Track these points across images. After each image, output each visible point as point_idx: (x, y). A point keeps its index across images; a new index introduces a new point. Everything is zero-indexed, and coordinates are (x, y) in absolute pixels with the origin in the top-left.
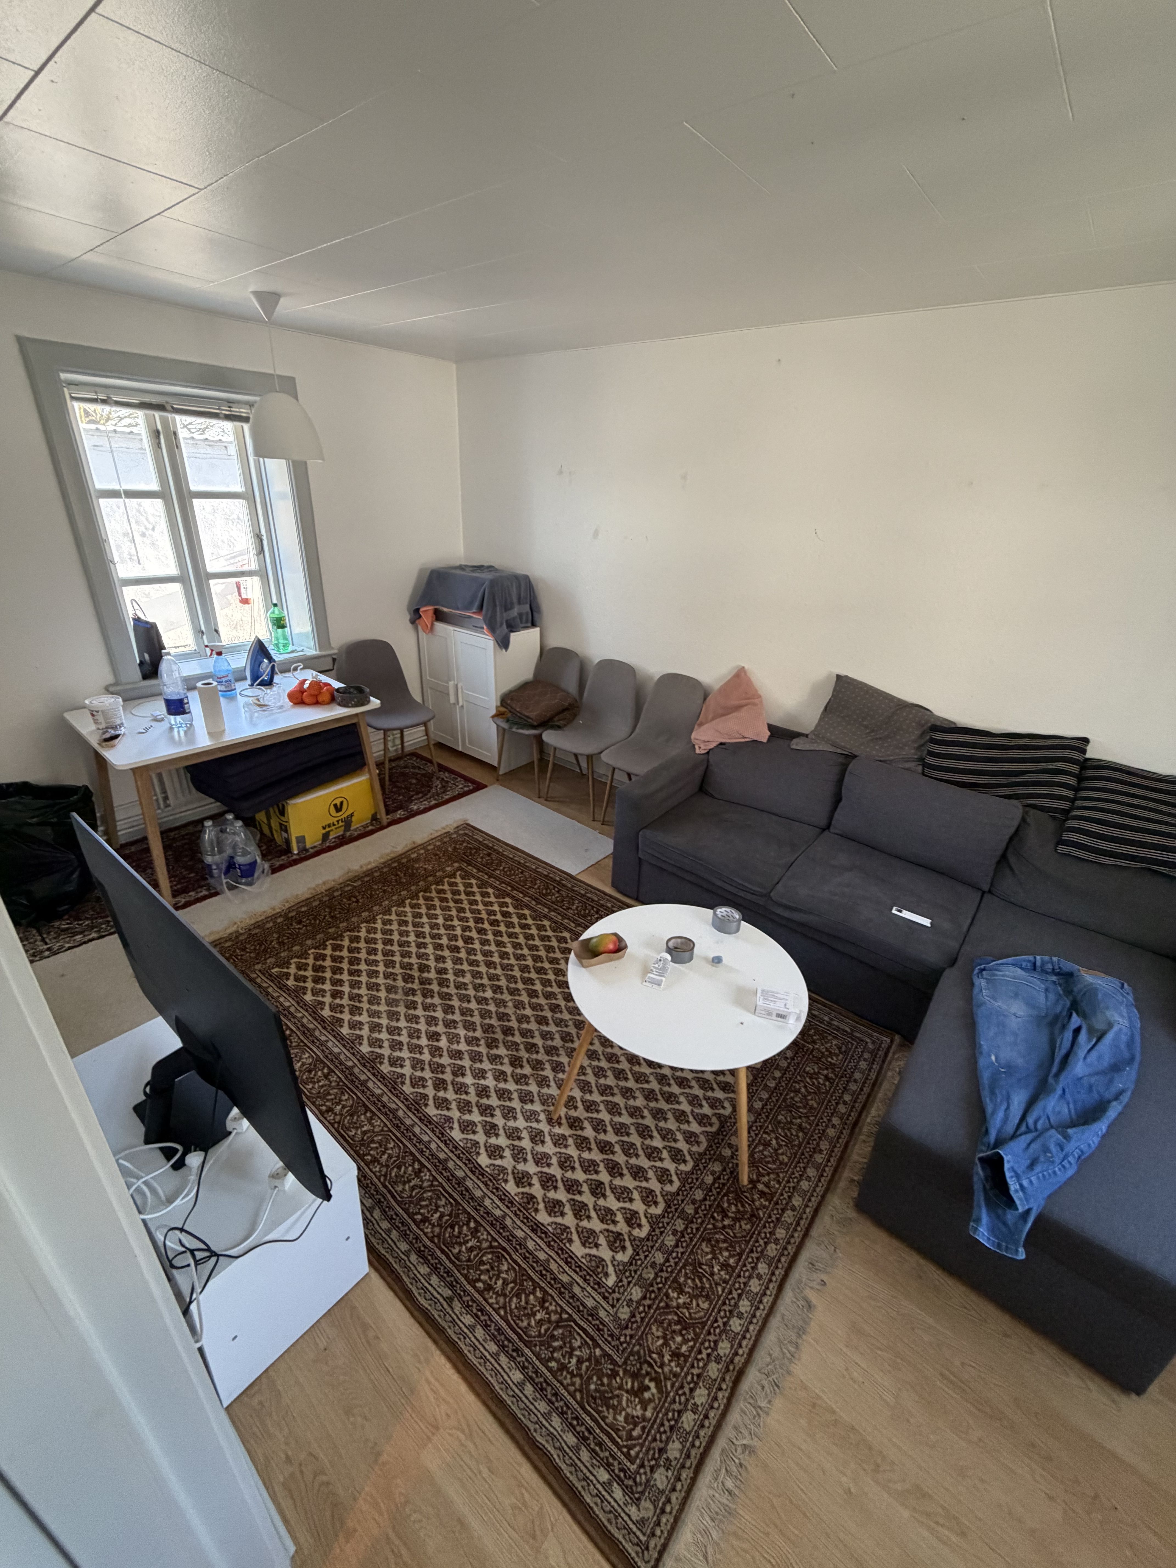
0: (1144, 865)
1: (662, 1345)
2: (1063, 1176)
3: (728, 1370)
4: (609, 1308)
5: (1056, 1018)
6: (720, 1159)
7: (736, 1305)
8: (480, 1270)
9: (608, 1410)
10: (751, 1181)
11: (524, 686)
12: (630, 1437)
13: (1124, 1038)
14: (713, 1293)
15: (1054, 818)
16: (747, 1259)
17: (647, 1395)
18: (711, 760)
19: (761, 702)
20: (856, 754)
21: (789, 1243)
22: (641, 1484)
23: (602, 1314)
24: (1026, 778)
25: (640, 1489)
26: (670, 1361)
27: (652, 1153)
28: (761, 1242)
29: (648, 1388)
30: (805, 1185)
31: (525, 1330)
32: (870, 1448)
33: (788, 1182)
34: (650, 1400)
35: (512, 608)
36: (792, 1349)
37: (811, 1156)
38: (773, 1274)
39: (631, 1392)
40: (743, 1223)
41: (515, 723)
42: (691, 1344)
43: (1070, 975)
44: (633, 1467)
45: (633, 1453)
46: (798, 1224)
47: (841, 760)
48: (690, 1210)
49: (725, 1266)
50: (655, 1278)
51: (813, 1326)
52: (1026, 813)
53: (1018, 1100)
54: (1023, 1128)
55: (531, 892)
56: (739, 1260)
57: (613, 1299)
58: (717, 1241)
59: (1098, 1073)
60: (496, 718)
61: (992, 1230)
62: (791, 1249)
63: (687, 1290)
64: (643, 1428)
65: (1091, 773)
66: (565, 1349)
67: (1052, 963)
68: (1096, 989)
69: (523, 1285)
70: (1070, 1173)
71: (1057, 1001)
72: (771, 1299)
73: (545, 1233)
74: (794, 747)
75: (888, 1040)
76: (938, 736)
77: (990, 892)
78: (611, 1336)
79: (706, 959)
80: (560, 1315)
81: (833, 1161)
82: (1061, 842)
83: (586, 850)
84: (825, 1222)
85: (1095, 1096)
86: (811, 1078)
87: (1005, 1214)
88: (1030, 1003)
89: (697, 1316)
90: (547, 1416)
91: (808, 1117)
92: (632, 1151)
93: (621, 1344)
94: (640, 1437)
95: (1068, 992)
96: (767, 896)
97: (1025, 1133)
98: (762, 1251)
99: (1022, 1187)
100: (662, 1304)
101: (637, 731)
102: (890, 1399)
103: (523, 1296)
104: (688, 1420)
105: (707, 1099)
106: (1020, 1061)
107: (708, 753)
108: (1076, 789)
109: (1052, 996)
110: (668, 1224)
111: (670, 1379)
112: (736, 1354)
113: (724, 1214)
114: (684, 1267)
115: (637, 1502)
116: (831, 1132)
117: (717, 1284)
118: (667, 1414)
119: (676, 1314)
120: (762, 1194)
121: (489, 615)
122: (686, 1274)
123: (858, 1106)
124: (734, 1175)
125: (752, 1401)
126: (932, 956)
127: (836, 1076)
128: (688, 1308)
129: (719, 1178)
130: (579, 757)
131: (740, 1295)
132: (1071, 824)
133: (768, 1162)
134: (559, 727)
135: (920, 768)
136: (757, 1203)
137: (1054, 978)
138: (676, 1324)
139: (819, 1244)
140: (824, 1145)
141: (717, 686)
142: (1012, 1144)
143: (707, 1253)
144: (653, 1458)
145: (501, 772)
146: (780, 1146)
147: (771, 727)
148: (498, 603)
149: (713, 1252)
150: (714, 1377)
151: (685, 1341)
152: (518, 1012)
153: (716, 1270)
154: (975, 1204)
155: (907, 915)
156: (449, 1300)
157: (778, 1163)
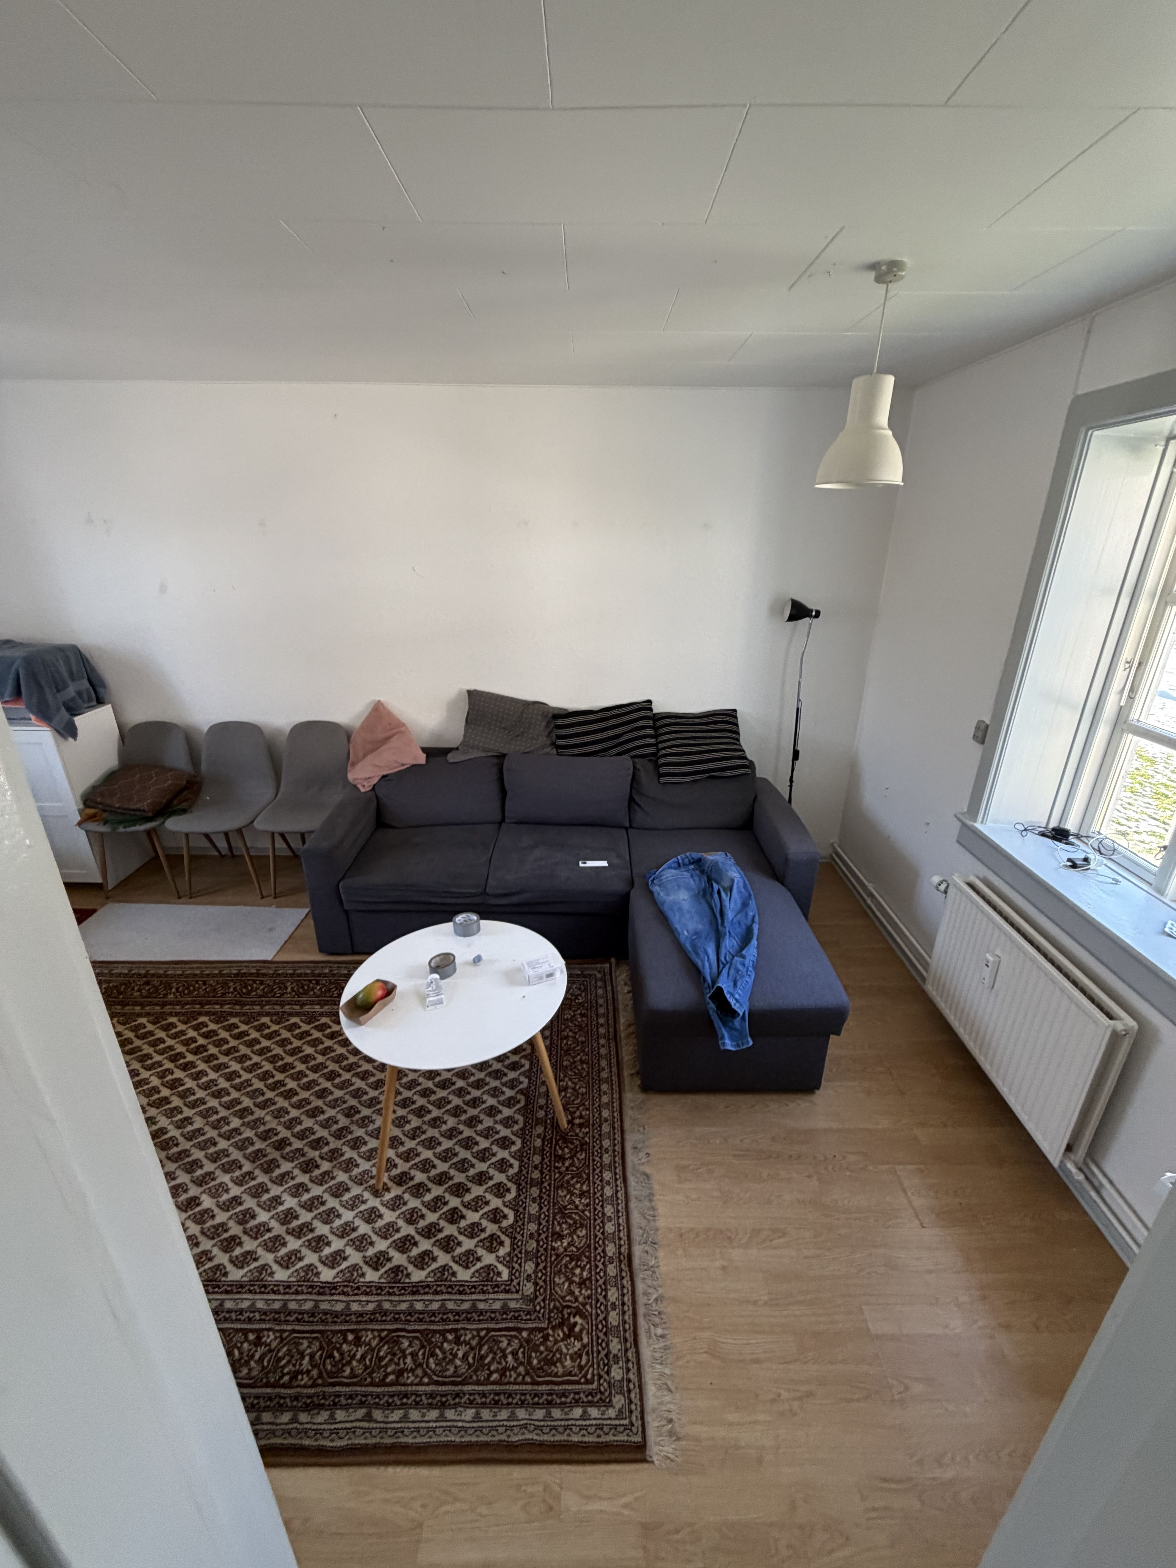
0: (707, 775)
1: (569, 1286)
2: (750, 981)
3: (620, 1261)
4: (515, 1296)
5: (704, 890)
6: (539, 1122)
7: (604, 1214)
8: (383, 1367)
9: (556, 1366)
10: (569, 1122)
11: (110, 778)
12: (581, 1368)
13: (741, 885)
14: (584, 1220)
15: (650, 760)
16: (594, 1177)
17: (577, 1329)
18: (380, 795)
19: (407, 728)
20: (505, 752)
21: (615, 1145)
22: (606, 1390)
23: (513, 1305)
24: (623, 739)
25: (607, 1394)
26: (580, 1292)
27: (483, 1156)
28: (597, 1159)
29: (575, 1324)
30: (605, 1099)
31: (455, 1374)
32: (721, 1232)
33: (593, 1104)
34: (581, 1331)
35: (66, 686)
36: (652, 1213)
37: (599, 1076)
38: (616, 1174)
39: (567, 1337)
40: (578, 1155)
41: (120, 822)
42: (588, 1266)
43: (700, 860)
44: (595, 1386)
45: (589, 1376)
46: (614, 1128)
47: (495, 761)
48: (536, 1175)
49: (582, 1195)
50: (538, 1244)
51: (656, 1187)
52: (634, 762)
53: (711, 950)
54: (721, 966)
55: (229, 997)
56: (589, 1183)
57: (515, 1287)
58: (568, 1182)
59: (738, 913)
60: (83, 825)
61: (732, 1038)
62: (618, 1148)
63: (565, 1233)
64: (587, 1354)
65: (659, 723)
66: (497, 1357)
67: (687, 857)
68: (717, 863)
69: (432, 1343)
70: (753, 977)
71: (700, 880)
72: (623, 1191)
73: (428, 1286)
74: (452, 761)
75: (608, 965)
76: (560, 722)
77: (631, 827)
78: (529, 1313)
79: (466, 963)
80: (478, 1335)
81: (614, 1069)
82: (660, 775)
83: (271, 930)
84: (629, 1114)
85: (744, 927)
86: (572, 1022)
87: (733, 1024)
88: (688, 889)
89: (582, 1245)
90: (512, 1417)
91: (584, 1051)
92: (466, 1165)
93: (539, 1312)
94: (588, 1361)
95: (702, 872)
96: (484, 893)
97: (723, 968)
98: (601, 1165)
99: (737, 1001)
100: (553, 1258)
101: (282, 789)
102: (717, 1194)
103: (438, 1351)
104: (614, 1318)
105: (504, 1084)
106: (700, 927)
107: (373, 788)
108: (655, 736)
109: (697, 879)
110: (526, 1198)
111: (586, 1304)
112: (620, 1246)
113: (562, 1158)
114: (554, 1218)
115: (610, 1405)
116: (603, 1051)
117: (583, 1211)
118: (597, 1328)
119: (567, 1256)
120: (581, 1126)
121: (34, 700)
122: (559, 1222)
123: (611, 1022)
124: (555, 1125)
125: (646, 1267)
126: (618, 886)
127: (587, 1009)
128: (573, 1245)
129: (545, 1136)
130: (213, 837)
131: (602, 1206)
132: (662, 761)
133: (574, 1100)
134: (184, 811)
135: (554, 751)
136: (581, 1135)
137: (692, 867)
138: (570, 1263)
139: (633, 1132)
140: (604, 1063)
141: (357, 724)
142: (721, 977)
143: (565, 1196)
144: (605, 1365)
145: (110, 888)
146: (575, 1084)
147: (424, 750)
148: (43, 683)
149: (569, 1192)
150: (614, 1275)
151: (583, 1269)
152: (282, 1120)
153: (577, 1202)
154: (717, 1028)
155: (591, 864)
156: (368, 1418)
157: (580, 1096)
